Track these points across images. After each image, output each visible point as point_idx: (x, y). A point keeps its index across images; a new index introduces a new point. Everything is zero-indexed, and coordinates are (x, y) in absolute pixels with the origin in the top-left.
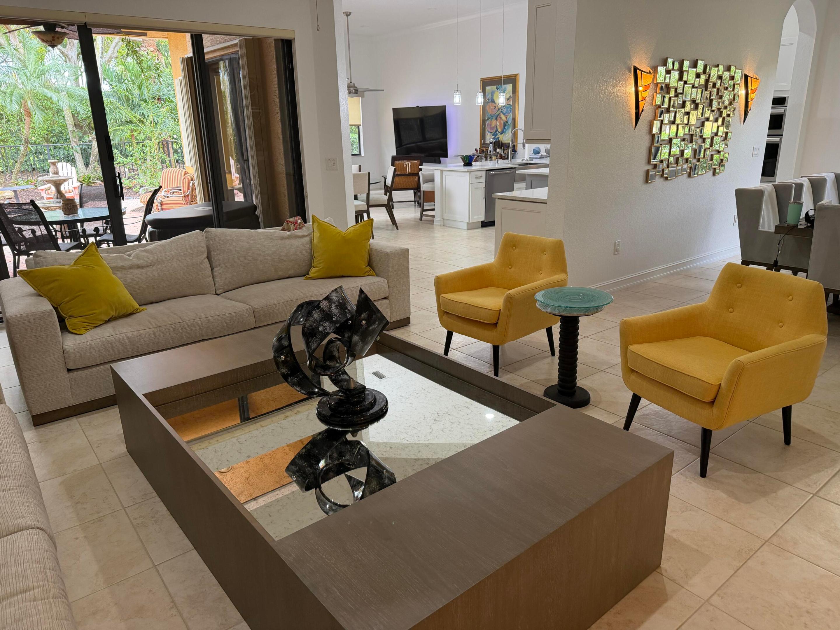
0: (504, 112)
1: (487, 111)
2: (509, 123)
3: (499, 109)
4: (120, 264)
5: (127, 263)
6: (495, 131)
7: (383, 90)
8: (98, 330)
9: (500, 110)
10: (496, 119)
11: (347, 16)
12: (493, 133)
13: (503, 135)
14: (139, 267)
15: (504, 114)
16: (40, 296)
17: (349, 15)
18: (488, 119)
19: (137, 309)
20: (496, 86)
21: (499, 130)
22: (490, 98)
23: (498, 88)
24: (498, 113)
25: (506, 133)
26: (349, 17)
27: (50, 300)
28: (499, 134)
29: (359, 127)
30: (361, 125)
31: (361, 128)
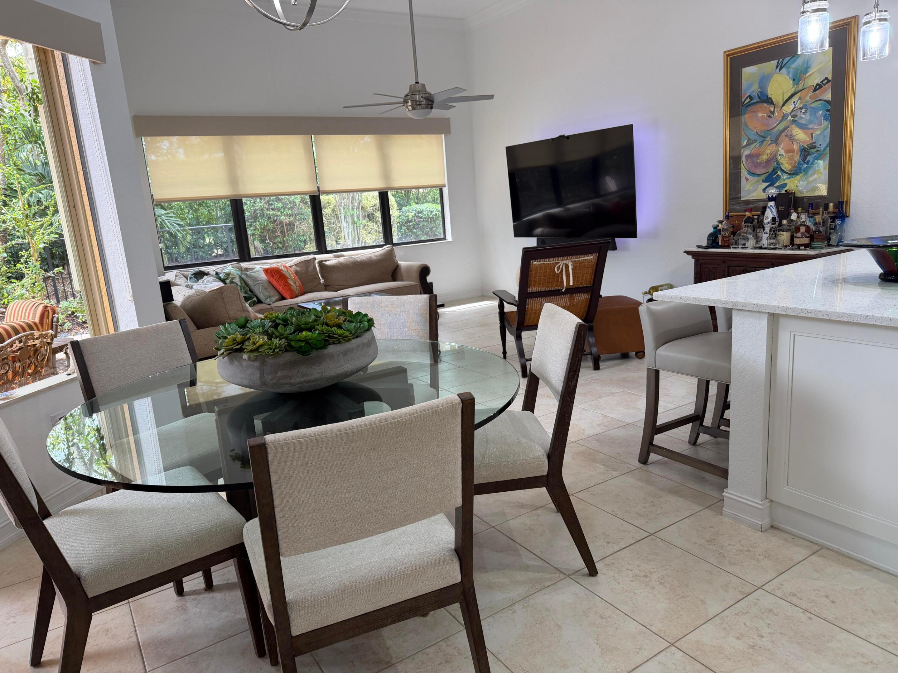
0: (803, 122)
1: (746, 125)
2: (822, 148)
3: (784, 117)
6: (770, 170)
9: (789, 118)
10: (776, 141)
12: (763, 177)
13: (798, 177)
15: (802, 127)
18: (749, 144)
20: (775, 62)
21: (786, 166)
22: (755, 94)
23: (780, 67)
24: (781, 127)
25: (810, 172)
28: (785, 176)
29: (441, 190)
30: (445, 186)
31: (446, 191)
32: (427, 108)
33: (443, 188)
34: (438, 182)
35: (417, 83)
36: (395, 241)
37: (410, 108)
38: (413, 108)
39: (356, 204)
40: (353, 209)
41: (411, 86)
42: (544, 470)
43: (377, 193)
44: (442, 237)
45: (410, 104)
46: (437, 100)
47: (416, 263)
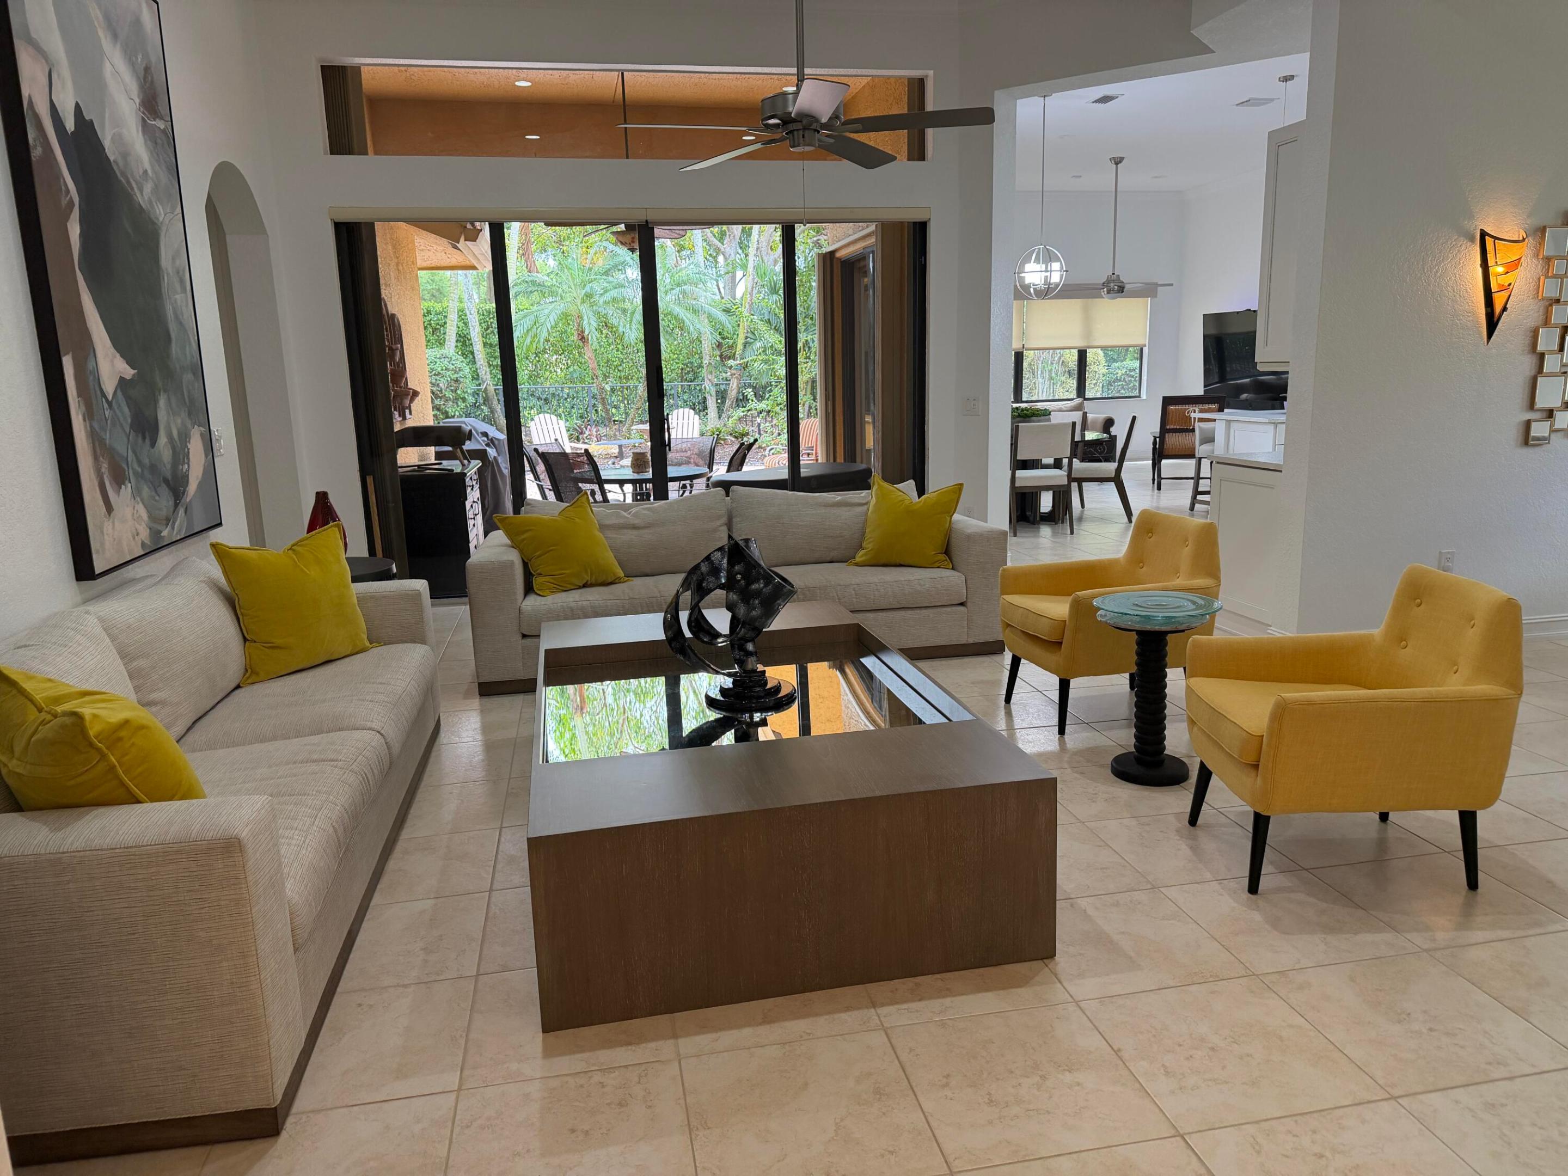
4: (613, 521)
5: (621, 521)
7: (1172, 285)
8: (564, 594)
11: (1117, 164)
14: (635, 527)
16: (513, 547)
17: (1120, 162)
19: (619, 578)
26: (1119, 165)
27: (521, 552)
29: (1142, 350)
30: (1145, 346)
31: (1146, 350)
32: (1119, 292)
33: (1144, 348)
34: (1141, 342)
35: (1114, 274)
36: (1089, 394)
37: (1106, 293)
38: (1108, 293)
39: (1056, 359)
40: (1052, 364)
41: (1108, 276)
42: (1113, 475)
43: (1077, 350)
44: (1138, 395)
45: (1105, 289)
46: (1127, 287)
47: (1103, 416)
